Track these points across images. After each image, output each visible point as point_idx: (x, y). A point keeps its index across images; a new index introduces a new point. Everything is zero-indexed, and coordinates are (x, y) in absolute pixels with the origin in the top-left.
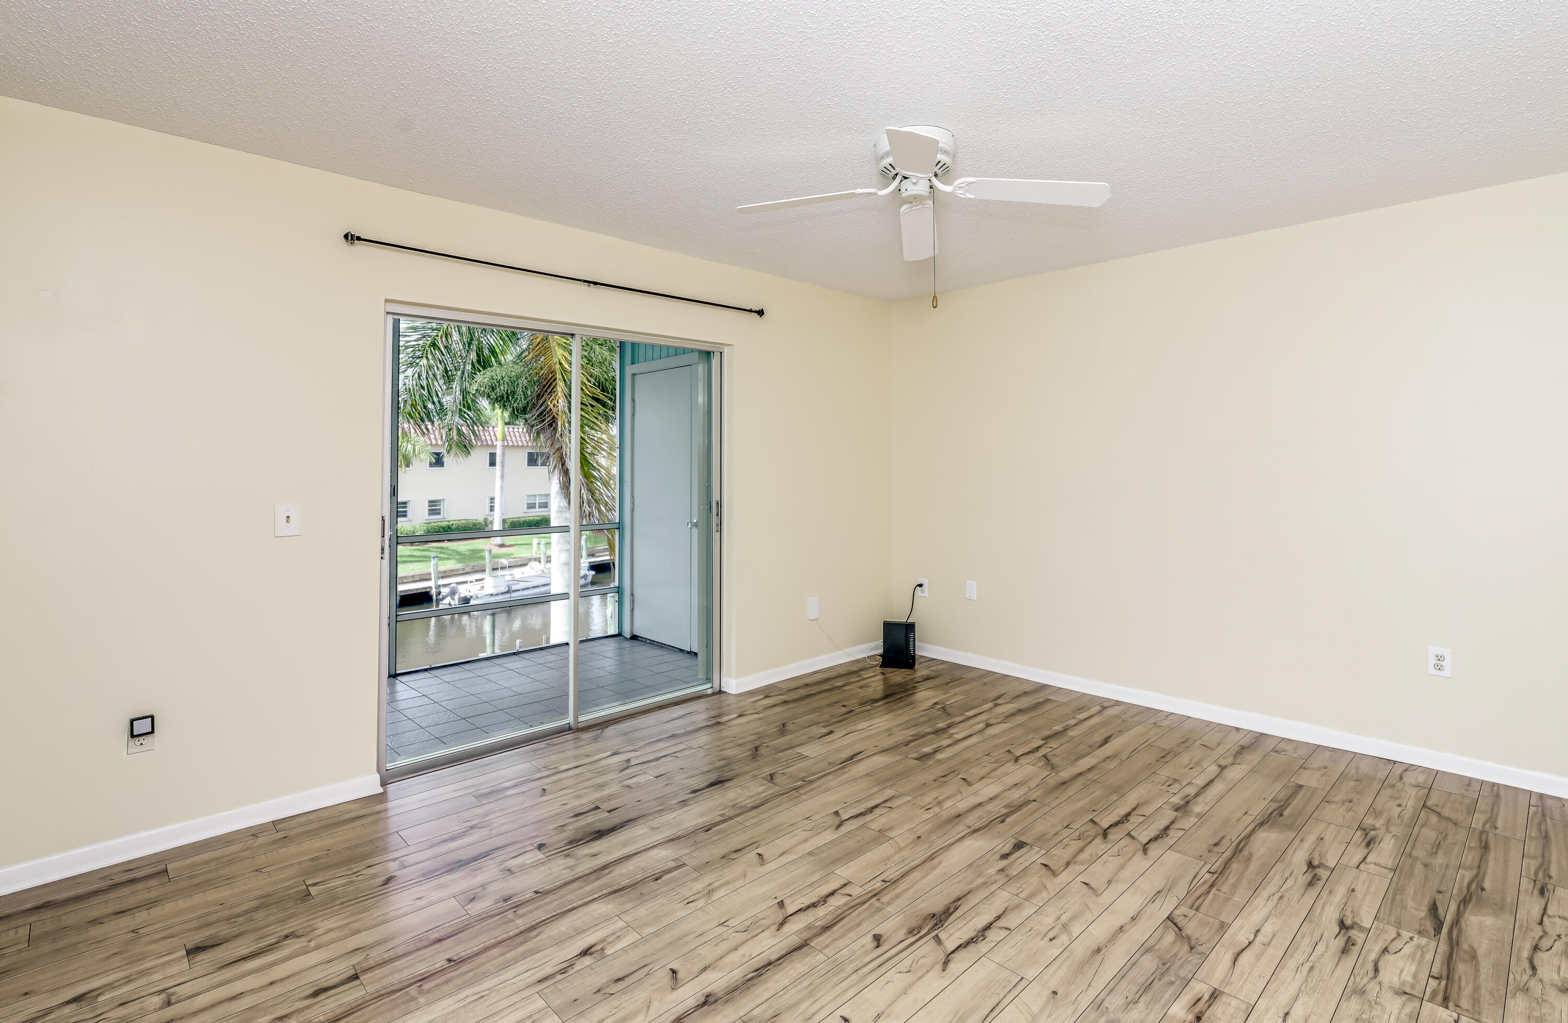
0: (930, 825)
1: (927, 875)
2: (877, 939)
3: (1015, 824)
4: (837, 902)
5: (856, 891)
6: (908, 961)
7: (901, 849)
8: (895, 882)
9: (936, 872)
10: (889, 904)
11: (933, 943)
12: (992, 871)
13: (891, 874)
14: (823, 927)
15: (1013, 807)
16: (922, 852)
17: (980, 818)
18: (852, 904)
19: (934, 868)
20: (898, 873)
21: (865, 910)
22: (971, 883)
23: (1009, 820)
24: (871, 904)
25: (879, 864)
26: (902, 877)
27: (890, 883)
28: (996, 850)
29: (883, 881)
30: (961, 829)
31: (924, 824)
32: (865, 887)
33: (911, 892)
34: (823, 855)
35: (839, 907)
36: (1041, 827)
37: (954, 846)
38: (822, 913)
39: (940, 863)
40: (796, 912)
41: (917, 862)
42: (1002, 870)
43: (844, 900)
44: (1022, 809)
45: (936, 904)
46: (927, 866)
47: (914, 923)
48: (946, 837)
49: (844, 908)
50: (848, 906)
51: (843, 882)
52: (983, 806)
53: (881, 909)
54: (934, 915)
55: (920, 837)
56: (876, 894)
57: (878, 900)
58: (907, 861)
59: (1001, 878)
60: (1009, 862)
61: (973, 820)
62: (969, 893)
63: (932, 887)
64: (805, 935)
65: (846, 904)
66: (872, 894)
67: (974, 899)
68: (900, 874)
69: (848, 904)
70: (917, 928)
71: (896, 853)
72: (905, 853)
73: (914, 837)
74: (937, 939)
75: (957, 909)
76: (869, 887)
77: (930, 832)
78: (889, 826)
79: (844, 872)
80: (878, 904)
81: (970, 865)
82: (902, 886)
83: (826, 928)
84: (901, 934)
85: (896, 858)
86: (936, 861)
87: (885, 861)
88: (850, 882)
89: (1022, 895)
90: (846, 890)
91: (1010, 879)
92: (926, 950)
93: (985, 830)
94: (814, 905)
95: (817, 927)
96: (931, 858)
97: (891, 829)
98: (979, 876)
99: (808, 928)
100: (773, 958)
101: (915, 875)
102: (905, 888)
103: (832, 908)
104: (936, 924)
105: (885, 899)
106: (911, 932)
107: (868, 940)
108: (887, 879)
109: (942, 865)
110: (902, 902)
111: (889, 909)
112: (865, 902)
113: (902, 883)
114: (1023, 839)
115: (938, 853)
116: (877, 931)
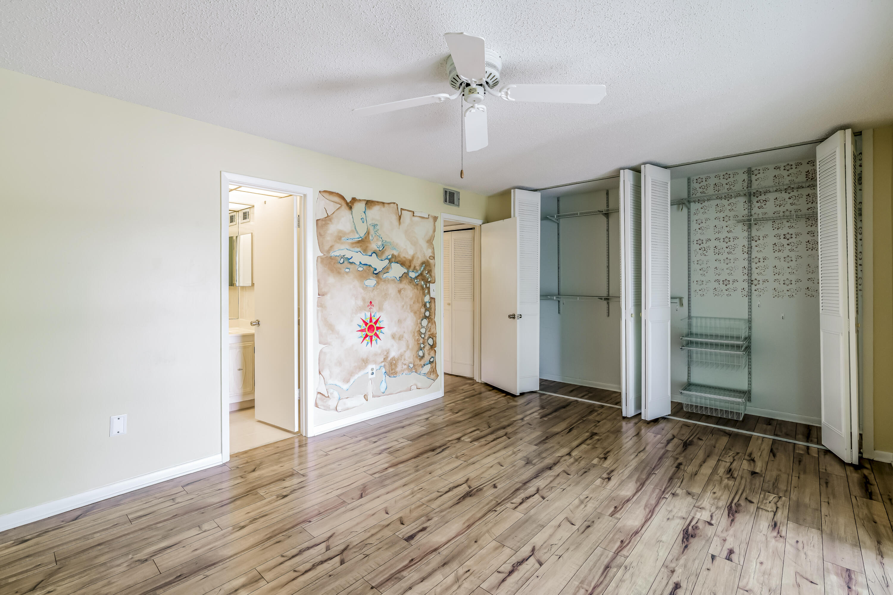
0: (467, 553)
1: (472, 516)
2: (495, 486)
3: (403, 559)
4: (517, 500)
5: (509, 505)
6: (482, 480)
7: (488, 531)
8: (490, 511)
9: (467, 517)
10: (492, 500)
11: (472, 486)
12: (436, 519)
13: (492, 515)
14: (519, 490)
15: (396, 578)
16: (474, 532)
17: (428, 564)
18: (509, 499)
19: (468, 520)
20: (489, 516)
21: (502, 497)
22: (449, 512)
23: (406, 562)
24: (500, 500)
25: (500, 520)
26: (486, 514)
27: (493, 510)
28: (428, 534)
29: (496, 511)
30: (445, 552)
31: (472, 555)
32: (505, 507)
33: (481, 506)
34: (534, 526)
35: (516, 497)
36: (386, 555)
37: (453, 536)
38: (522, 495)
39: (464, 523)
40: (534, 495)
41: (477, 523)
42: (429, 520)
43: (514, 501)
44: (390, 576)
45: (469, 501)
46: (472, 521)
47: (480, 493)
48: (457, 543)
49: (513, 497)
50: (511, 498)
51: (517, 509)
52: (420, 579)
53: (495, 498)
54: (470, 496)
55: (476, 542)
56: (499, 504)
57: (497, 502)
58: (483, 523)
59: (431, 515)
60: (422, 526)
61: (435, 560)
62: (451, 507)
63: (471, 509)
64: (526, 487)
65: (513, 499)
66: (500, 504)
67: (450, 503)
68: (486, 516)
69: (512, 499)
70: (479, 491)
71: (491, 528)
72: (485, 529)
73: (479, 542)
74: (470, 487)
75: (459, 499)
76: (503, 507)
77: (467, 547)
78: (498, 551)
79: (518, 515)
80: (497, 500)
81: (447, 523)
82: (486, 508)
83: (518, 490)
84: (485, 489)
85: (490, 525)
86: (466, 525)
87: (497, 523)
88: (514, 509)
89: (425, 506)
90: (514, 505)
91: (427, 515)
92: (475, 484)
93: (428, 551)
94: (528, 498)
95: (522, 490)
96: (469, 527)
97: (496, 548)
98: (443, 516)
99: (526, 489)
100: (534, 479)
101: (479, 515)
102: (485, 507)
103: (518, 497)
104: (470, 492)
105: (494, 502)
106: (481, 489)
107: (499, 486)
108: (494, 512)
109: (463, 522)
110: (486, 501)
111: (492, 498)
112: (503, 500)
113: (486, 510)
114: (406, 543)
115: (464, 530)
116: (496, 489)
